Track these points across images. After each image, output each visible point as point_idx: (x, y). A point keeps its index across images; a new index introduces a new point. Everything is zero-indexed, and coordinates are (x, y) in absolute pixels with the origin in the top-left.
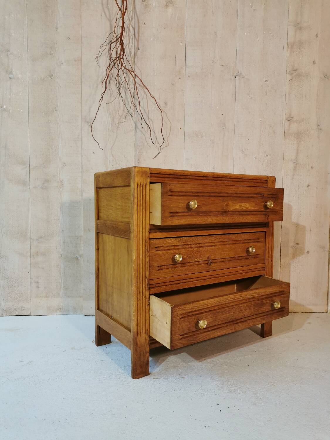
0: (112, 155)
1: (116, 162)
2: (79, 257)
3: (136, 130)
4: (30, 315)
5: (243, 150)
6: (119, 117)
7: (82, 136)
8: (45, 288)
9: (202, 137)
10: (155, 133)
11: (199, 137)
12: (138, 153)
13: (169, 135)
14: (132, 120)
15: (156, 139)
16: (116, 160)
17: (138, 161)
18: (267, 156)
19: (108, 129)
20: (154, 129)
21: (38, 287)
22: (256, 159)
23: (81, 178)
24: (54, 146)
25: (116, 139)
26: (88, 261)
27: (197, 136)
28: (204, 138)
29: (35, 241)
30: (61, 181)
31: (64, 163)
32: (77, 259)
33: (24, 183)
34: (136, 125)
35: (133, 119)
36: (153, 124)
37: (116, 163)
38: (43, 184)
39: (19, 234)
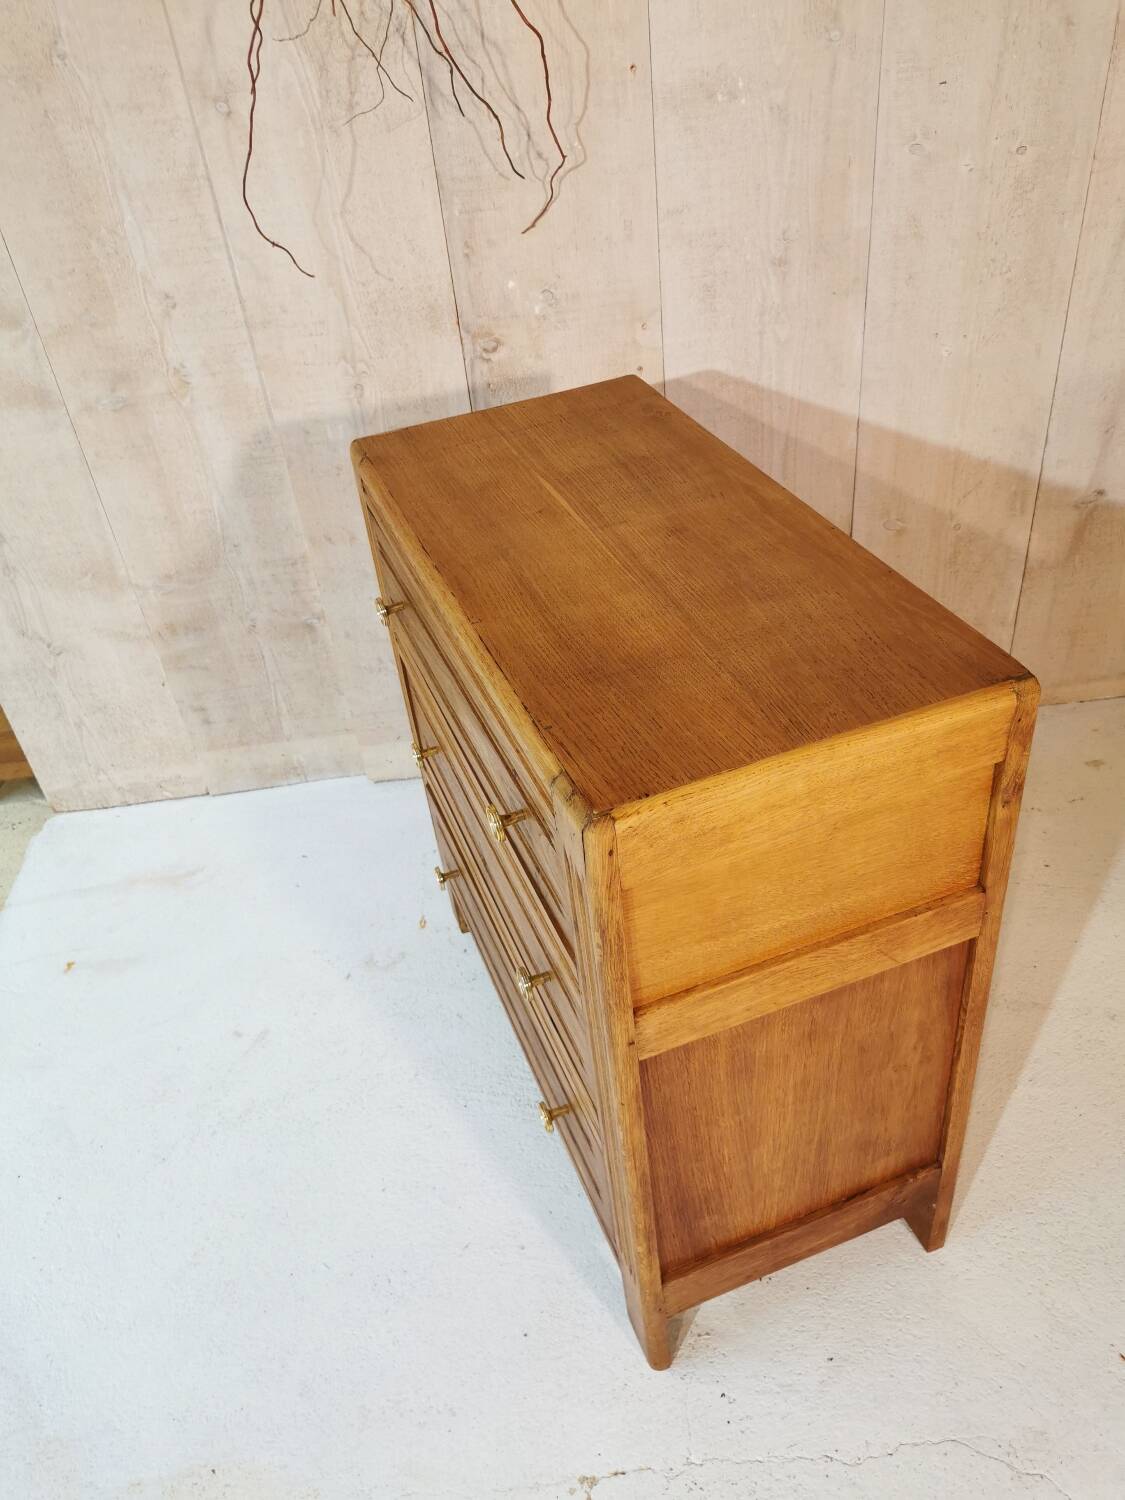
0: (352, 239)
1: (373, 266)
2: (315, 621)
3: (433, 104)
4: (208, 794)
5: (915, 137)
6: (348, 52)
7: (206, 166)
8: (230, 721)
9: (733, 96)
10: (518, 108)
11: (720, 98)
12: (461, 213)
13: (586, 107)
14: (406, 55)
15: (526, 138)
16: (371, 260)
17: (466, 251)
18: (1021, 149)
19: (313, 121)
20: (511, 88)
21: (207, 722)
22: (971, 170)
23: (249, 345)
24: (103, 231)
25: (353, 164)
26: (348, 635)
27: (711, 96)
28: (743, 101)
29: (151, 592)
30: (176, 371)
31: (167, 296)
32: (310, 628)
33: (42, 398)
34: (430, 80)
35: (410, 53)
36: (504, 65)
37: (377, 272)
38: (113, 390)
39: (90, 575)
